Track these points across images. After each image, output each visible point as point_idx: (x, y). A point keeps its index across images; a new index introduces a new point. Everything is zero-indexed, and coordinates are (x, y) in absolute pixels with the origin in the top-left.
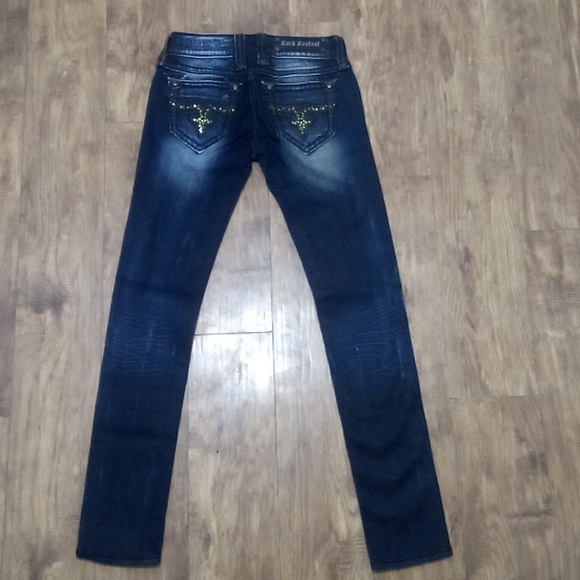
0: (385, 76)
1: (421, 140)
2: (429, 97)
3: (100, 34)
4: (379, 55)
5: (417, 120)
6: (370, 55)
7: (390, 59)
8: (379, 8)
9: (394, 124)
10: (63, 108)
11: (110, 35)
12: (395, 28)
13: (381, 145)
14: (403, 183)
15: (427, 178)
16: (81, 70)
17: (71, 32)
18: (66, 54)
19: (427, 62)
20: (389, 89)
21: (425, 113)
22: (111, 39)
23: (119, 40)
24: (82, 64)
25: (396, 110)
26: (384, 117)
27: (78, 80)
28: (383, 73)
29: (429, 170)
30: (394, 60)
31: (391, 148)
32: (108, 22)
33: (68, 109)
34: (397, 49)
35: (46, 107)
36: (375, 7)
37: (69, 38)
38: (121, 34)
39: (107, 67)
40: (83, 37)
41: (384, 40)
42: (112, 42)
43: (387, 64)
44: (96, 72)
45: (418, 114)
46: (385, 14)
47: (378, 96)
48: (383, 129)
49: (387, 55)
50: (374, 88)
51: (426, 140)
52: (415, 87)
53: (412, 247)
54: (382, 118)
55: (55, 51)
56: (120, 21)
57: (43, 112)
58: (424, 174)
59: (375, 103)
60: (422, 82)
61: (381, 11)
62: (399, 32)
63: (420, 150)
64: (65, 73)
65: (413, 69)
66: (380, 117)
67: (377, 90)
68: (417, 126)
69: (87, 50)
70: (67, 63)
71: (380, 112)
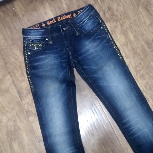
0: (142, 71)
3: (19, 104)
4: (135, 63)
7: (140, 63)
8: (125, 44)
10: (19, 144)
11: (23, 103)
12: (136, 49)
16: (18, 124)
17: (7, 109)
18: (9, 120)
22: (24, 104)
23: (28, 104)
24: (18, 121)
27: (19, 129)
28: (141, 71)
30: (142, 63)
32: (20, 98)
33: (21, 144)
34: (141, 58)
35: (11, 147)
36: (124, 44)
37: (7, 112)
38: (28, 100)
39: (28, 117)
40: (13, 109)
41: (134, 56)
42: (26, 106)
43: (140, 65)
44: (25, 121)
46: (129, 45)
47: (144, 81)
49: (138, 62)
50: (140, 78)
54: (150, 90)
55: (4, 120)
56: (25, 95)
57: (11, 150)
59: (144, 85)
61: (127, 45)
62: (138, 50)
64: (13, 128)
66: (149, 90)
67: (142, 79)
69: (17, 114)
70: (11, 123)
71: (148, 88)
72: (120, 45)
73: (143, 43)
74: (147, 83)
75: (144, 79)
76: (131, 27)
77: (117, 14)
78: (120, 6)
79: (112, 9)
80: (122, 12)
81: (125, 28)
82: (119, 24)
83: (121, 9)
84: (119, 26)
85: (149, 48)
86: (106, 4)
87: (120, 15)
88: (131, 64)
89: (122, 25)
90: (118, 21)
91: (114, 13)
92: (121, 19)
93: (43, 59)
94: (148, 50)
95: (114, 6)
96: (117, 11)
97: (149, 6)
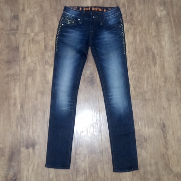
0: (135, 66)
1: (147, 87)
2: (149, 72)
3: (43, 54)
4: (132, 58)
5: (146, 80)
6: (130, 59)
7: (136, 60)
8: (132, 43)
9: (138, 82)
10: (32, 80)
11: (46, 55)
13: (135, 89)
14: (142, 102)
15: (150, 100)
16: (37, 67)
17: (33, 54)
18: (32, 61)
19: (148, 60)
20: (136, 70)
21: (148, 78)
22: (46, 56)
23: (49, 56)
24: (37, 65)
25: (139, 77)
26: (135, 79)
27: (37, 70)
28: (134, 64)
29: (150, 97)
30: (137, 60)
31: (138, 90)
33: (34, 80)
34: (138, 56)
35: (27, 80)
36: (131, 42)
37: (33, 56)
38: (49, 54)
39: (45, 65)
40: (37, 56)
42: (47, 57)
43: (135, 61)
44: (42, 67)
45: (146, 78)
46: (134, 44)
47: (133, 73)
48: (135, 83)
49: (135, 58)
50: (131, 70)
51: (149, 86)
52: (144, 69)
53: (146, 123)
56: (49, 50)
57: (26, 81)
58: (149, 98)
59: (132, 75)
60: (147, 67)
62: (138, 50)
63: (147, 90)
64: (32, 68)
65: (144, 63)
66: (134, 79)
67: (132, 70)
68: (146, 82)
69: (39, 60)
70: (33, 64)
71: (134, 78)
72: (128, 42)
73: (144, 47)
74: (134, 75)
75: (134, 71)
76: (140, 33)
77: (135, 20)
78: (140, 15)
79: (133, 15)
80: (139, 20)
81: (136, 32)
82: (133, 27)
83: (139, 18)
84: (133, 29)
85: (146, 52)
86: (130, 10)
87: (137, 21)
88: (129, 58)
89: (135, 29)
90: (133, 25)
91: (133, 19)
92: (136, 25)
93: (71, 32)
94: (145, 53)
95: (135, 14)
96: (136, 18)
97: (159, 23)
